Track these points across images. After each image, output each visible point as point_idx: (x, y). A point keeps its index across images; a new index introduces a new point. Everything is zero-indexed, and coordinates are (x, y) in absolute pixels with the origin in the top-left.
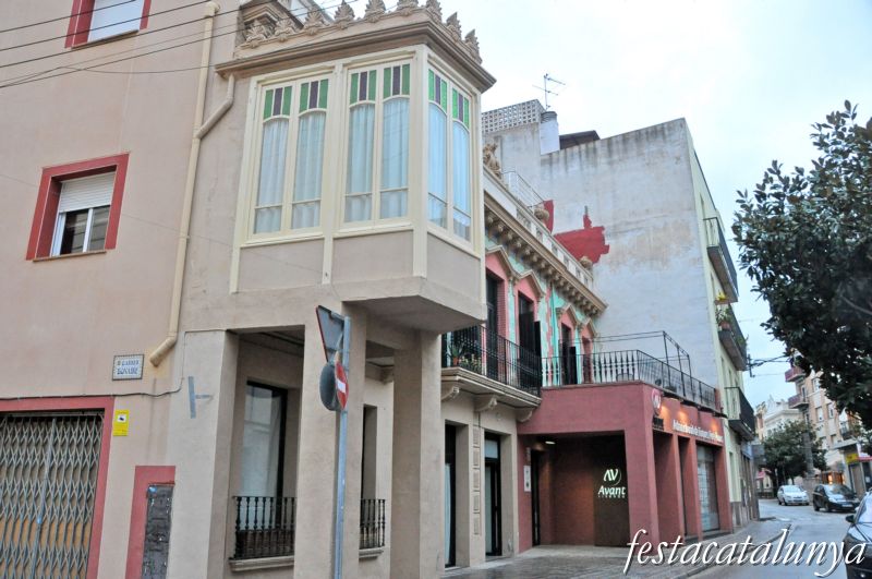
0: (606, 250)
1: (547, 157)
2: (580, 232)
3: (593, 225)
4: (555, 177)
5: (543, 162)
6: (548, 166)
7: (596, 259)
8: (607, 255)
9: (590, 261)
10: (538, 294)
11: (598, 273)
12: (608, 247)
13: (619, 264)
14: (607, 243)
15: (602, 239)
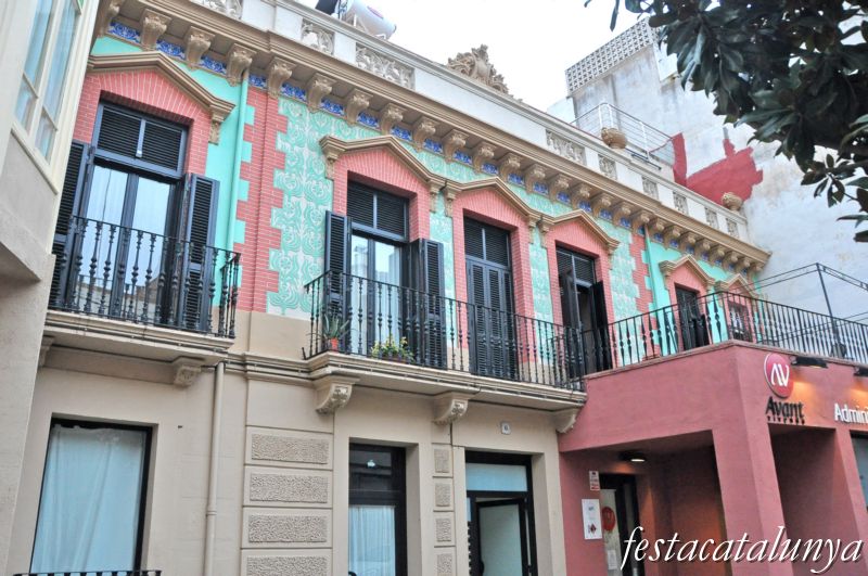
0: (759, 177)
1: (669, 81)
2: (722, 163)
3: (737, 149)
4: (680, 102)
5: (664, 89)
6: (670, 92)
7: (747, 195)
8: (762, 184)
9: (738, 199)
10: (607, 245)
11: (752, 212)
12: (761, 172)
13: (778, 191)
14: (758, 168)
15: (752, 164)
